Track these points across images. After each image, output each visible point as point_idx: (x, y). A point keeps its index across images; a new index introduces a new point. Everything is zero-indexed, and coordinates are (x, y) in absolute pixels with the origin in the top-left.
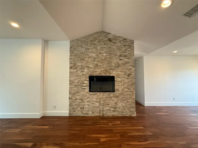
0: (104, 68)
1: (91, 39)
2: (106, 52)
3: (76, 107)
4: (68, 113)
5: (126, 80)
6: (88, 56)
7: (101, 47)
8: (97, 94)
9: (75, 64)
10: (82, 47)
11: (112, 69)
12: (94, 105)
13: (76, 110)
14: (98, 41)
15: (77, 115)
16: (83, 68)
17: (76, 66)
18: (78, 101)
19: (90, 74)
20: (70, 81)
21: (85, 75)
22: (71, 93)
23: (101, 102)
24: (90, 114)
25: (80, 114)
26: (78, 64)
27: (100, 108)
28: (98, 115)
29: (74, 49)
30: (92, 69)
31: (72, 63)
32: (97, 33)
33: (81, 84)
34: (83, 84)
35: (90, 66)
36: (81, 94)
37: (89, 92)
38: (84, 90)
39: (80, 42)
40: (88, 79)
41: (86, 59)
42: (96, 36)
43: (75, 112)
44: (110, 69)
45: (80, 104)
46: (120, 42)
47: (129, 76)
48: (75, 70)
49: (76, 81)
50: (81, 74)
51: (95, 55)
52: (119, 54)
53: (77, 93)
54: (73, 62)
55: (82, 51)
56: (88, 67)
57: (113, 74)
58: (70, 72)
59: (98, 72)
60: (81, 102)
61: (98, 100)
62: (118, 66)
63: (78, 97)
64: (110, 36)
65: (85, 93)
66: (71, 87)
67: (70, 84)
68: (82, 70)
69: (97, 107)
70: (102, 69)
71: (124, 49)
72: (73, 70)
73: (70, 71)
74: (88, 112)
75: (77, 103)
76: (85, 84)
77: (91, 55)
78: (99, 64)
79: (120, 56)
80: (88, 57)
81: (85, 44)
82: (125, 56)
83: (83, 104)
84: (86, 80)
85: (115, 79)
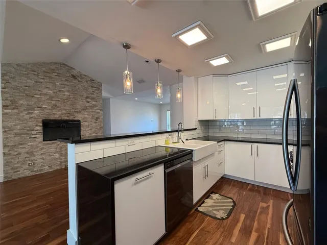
0: (66, 110)
1: (44, 69)
2: (68, 91)
3: (20, 165)
4: (3, 178)
5: (94, 125)
6: (39, 92)
7: (61, 83)
8: (56, 143)
9: (13, 102)
10: (29, 78)
11: (78, 112)
12: (52, 157)
13: (18, 169)
14: (56, 74)
15: (21, 176)
16: (30, 109)
17: (17, 105)
18: (22, 157)
19: (45, 117)
20: (3, 127)
21: (35, 118)
22: (8, 146)
23: (63, 152)
24: (46, 169)
25: (28, 173)
26: (22, 102)
27: (61, 159)
28: (58, 168)
29: (10, 78)
30: (48, 111)
31: (7, 100)
32: (56, 63)
33: (28, 131)
34: (33, 130)
35: (43, 106)
36: (28, 145)
37: (43, 141)
38: (34, 139)
39: (25, 70)
40: (41, 124)
41: (35, 96)
42: (53, 67)
43: (18, 173)
44: (74, 112)
45: (27, 159)
46: (87, 81)
47: (97, 120)
48: (16, 111)
49: (18, 127)
50: (27, 117)
51: (52, 92)
52: (85, 95)
53: (21, 145)
54: (9, 98)
55: (28, 84)
56: (41, 107)
57: (79, 117)
58: (3, 114)
59: (57, 115)
60: (29, 156)
61: (58, 150)
62: (85, 109)
63: (23, 151)
64: (74, 72)
65: (35, 143)
66: (5, 137)
67: (4, 132)
68: (30, 111)
69: (57, 158)
70: (64, 111)
71: (91, 90)
72: (10, 111)
73: (3, 111)
74: (42, 168)
75: (21, 160)
76: (36, 130)
77: (45, 91)
78: (58, 105)
79: (87, 97)
80: (40, 94)
81: (34, 74)
82: (93, 99)
83: (33, 158)
84: (37, 126)
85: (81, 124)
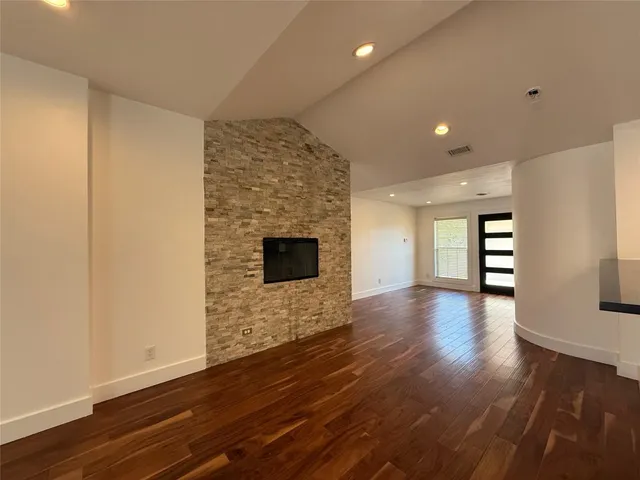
0: (297, 217)
1: (265, 133)
2: (301, 178)
3: (230, 334)
5: (338, 249)
6: (260, 181)
7: (290, 161)
8: (282, 287)
9: (222, 201)
10: (243, 151)
11: (315, 222)
12: (277, 316)
13: (227, 343)
14: (283, 143)
15: (233, 357)
16: (245, 214)
17: (227, 207)
18: (236, 314)
19: (265, 233)
20: (207, 254)
21: (254, 236)
22: (213, 293)
23: (293, 306)
24: (270, 343)
25: (241, 350)
26: (234, 201)
27: (290, 322)
28: (286, 340)
29: (217, 151)
30: (271, 220)
31: (211, 196)
32: (282, 121)
33: (242, 261)
34: (249, 260)
35: (265, 210)
36: (243, 292)
37: (265, 282)
38: (252, 279)
39: (237, 134)
40: (261, 248)
41: (253, 188)
42: (279, 128)
43: (228, 349)
44: (311, 221)
45: (241, 321)
46: (328, 158)
47: (342, 239)
48: (223, 220)
49: (228, 254)
50: (241, 231)
51: (277, 180)
52: (326, 186)
53: (232, 291)
54: (215, 194)
55: (243, 165)
56: (261, 212)
57: (316, 232)
58: (206, 226)
59: (285, 229)
60: (242, 315)
61: (286, 302)
62: (325, 215)
63: (236, 303)
64: (309, 140)
65: (253, 287)
66: (210, 274)
67: (208, 263)
68: (246, 220)
69: (285, 319)
70: (295, 221)
71: (334, 177)
72: (217, 220)
73: (206, 220)
74: (262, 341)
75: (231, 323)
76: (254, 260)
77: (268, 178)
78: (287, 207)
79: (329, 191)
80: (261, 185)
81: (252, 144)
82: (336, 194)
83: (249, 319)
84: (255, 251)
85: (320, 247)
